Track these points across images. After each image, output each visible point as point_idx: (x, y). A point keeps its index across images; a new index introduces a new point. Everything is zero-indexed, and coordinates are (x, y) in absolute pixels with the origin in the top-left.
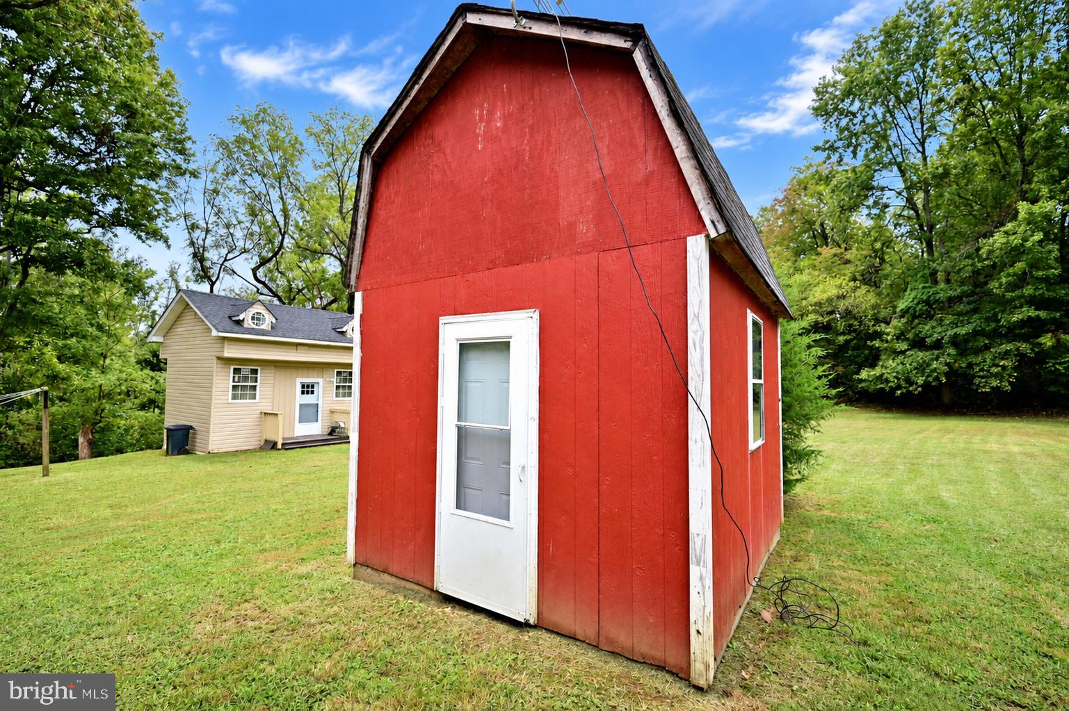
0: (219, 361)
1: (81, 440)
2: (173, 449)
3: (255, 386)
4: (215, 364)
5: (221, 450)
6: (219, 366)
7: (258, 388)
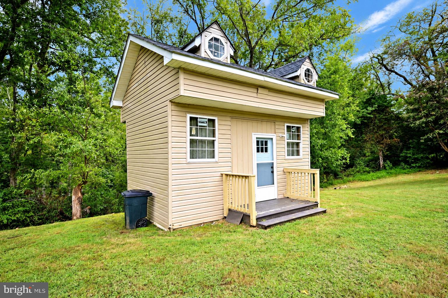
0: (174, 108)
1: (74, 198)
2: (131, 222)
3: (214, 141)
4: (169, 112)
5: (184, 224)
6: (174, 113)
7: (216, 143)
